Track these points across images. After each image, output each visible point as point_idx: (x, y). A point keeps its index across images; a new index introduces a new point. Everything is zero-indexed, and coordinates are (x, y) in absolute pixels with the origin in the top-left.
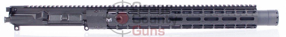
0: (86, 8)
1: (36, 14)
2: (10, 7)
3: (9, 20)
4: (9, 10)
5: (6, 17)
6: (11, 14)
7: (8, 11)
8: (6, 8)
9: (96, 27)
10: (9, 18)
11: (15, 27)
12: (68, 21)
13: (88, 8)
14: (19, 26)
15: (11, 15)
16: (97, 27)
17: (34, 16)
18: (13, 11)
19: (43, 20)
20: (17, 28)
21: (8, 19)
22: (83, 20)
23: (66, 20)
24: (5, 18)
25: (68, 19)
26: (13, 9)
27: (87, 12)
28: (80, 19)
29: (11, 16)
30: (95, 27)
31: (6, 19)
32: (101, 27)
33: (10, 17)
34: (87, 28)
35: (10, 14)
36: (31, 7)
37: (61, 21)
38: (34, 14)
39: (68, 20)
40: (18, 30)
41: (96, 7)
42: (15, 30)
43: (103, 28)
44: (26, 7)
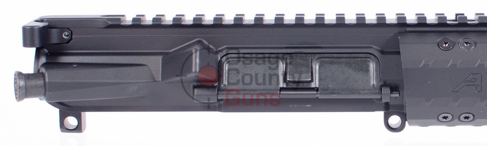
0: (397, 30)
1: (160, 58)
2: (41, 25)
3: (36, 86)
4: (37, 42)
5: (24, 72)
6: (47, 56)
7: (32, 46)
8: (25, 29)
9: (445, 118)
10: (38, 75)
11: (63, 117)
12: (313, 89)
13: (403, 29)
14: (83, 113)
15: (43, 60)
16: (450, 117)
17: (155, 63)
18: (54, 40)
19: (195, 87)
20: (72, 121)
21: (32, 83)
22: (385, 85)
23: (305, 85)
24: (19, 75)
25: (312, 81)
26: (54, 32)
27: (403, 49)
28: (368, 81)
29: (44, 65)
30: (440, 118)
31: (22, 83)
32: (466, 118)
33: (43, 70)
34: (395, 120)
35: (38, 55)
36: (137, 24)
37: (282, 89)
38: (150, 58)
39: (313, 85)
40: (78, 129)
41: (442, 23)
42: (63, 127)
43: (477, 120)
44: (113, 24)
